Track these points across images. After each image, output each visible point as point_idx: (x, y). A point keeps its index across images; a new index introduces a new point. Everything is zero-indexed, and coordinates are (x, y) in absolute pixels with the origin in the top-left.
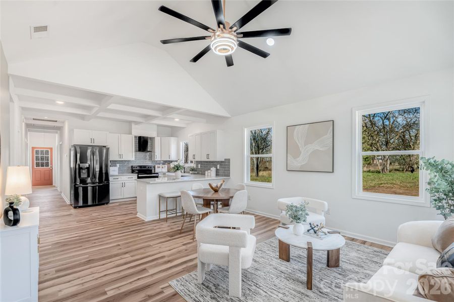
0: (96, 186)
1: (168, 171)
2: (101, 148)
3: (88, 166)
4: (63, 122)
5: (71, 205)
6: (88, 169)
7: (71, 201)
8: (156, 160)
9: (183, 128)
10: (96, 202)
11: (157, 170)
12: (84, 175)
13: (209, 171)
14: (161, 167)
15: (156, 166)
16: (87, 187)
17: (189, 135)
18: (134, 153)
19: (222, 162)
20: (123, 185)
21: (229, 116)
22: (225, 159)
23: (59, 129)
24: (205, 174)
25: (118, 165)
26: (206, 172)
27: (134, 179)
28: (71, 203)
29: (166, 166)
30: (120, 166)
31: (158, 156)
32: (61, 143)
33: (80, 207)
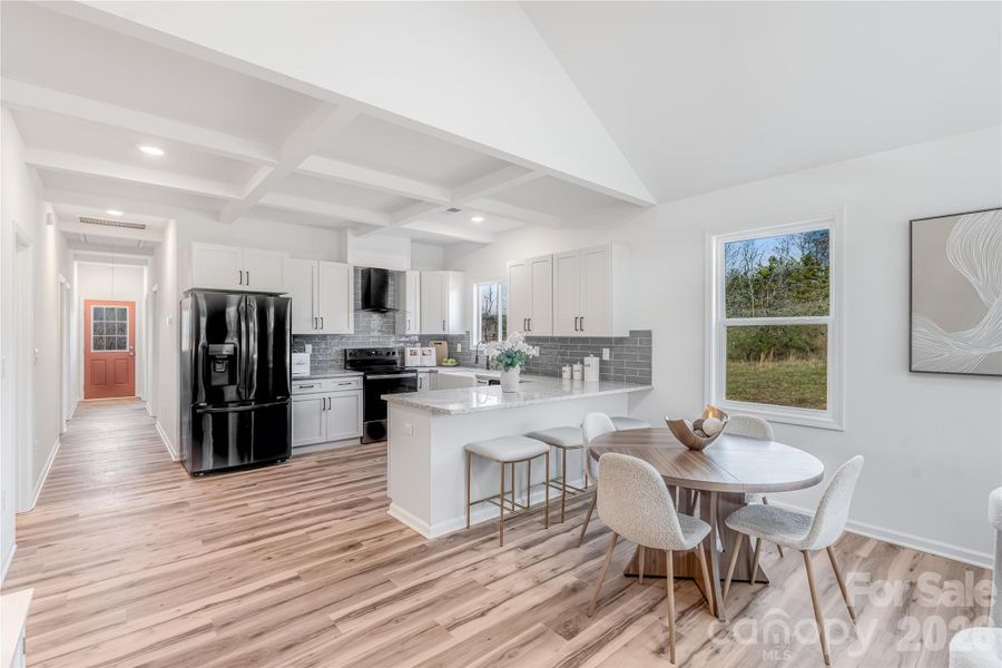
0: (249, 411)
1: (440, 364)
2: (263, 300)
3: (232, 353)
4: (162, 231)
5: (182, 462)
6: (232, 360)
7: (181, 450)
8: (408, 333)
9: (484, 245)
10: (249, 459)
11: (411, 362)
12: (221, 377)
13: (577, 367)
14: (419, 353)
15: (408, 350)
16: (227, 413)
17: (509, 263)
18: (352, 314)
19: (620, 340)
20: (326, 405)
21: (651, 200)
22: (631, 332)
23: (151, 251)
24: (561, 376)
25: (309, 347)
26: (566, 369)
27: (353, 386)
28: (182, 456)
29: (433, 349)
30: (313, 350)
31: (413, 324)
32: (154, 290)
33: (208, 473)
